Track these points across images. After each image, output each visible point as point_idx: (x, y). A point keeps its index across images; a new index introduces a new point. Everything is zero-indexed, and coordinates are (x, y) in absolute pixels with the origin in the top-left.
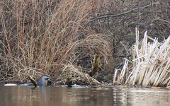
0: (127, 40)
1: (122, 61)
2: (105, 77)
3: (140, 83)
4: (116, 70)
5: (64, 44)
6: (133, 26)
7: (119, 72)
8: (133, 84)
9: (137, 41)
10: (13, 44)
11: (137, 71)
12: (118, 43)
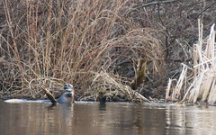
0: (186, 37)
1: (179, 67)
2: (154, 91)
3: (204, 99)
4: (170, 81)
5: (95, 42)
6: (195, 17)
7: (174, 83)
8: (195, 101)
9: (200, 39)
10: (22, 42)
11: (200, 82)
12: (173, 42)
